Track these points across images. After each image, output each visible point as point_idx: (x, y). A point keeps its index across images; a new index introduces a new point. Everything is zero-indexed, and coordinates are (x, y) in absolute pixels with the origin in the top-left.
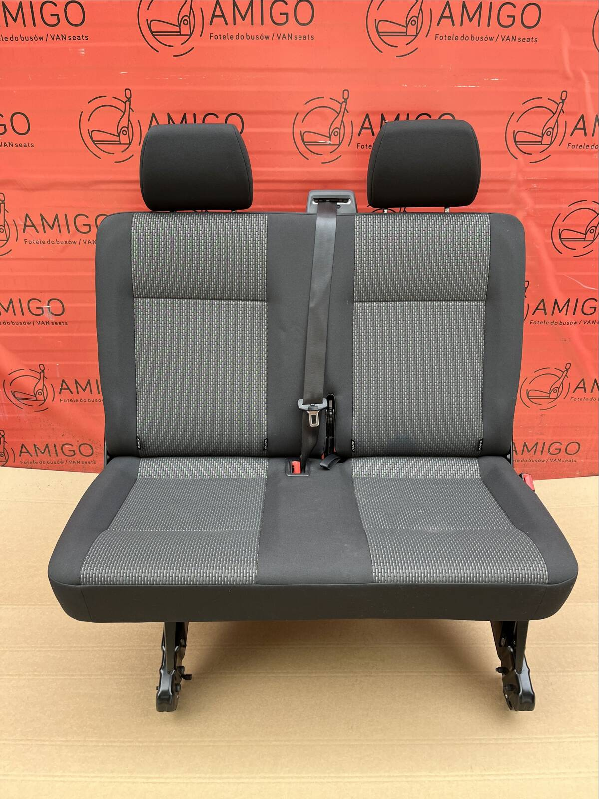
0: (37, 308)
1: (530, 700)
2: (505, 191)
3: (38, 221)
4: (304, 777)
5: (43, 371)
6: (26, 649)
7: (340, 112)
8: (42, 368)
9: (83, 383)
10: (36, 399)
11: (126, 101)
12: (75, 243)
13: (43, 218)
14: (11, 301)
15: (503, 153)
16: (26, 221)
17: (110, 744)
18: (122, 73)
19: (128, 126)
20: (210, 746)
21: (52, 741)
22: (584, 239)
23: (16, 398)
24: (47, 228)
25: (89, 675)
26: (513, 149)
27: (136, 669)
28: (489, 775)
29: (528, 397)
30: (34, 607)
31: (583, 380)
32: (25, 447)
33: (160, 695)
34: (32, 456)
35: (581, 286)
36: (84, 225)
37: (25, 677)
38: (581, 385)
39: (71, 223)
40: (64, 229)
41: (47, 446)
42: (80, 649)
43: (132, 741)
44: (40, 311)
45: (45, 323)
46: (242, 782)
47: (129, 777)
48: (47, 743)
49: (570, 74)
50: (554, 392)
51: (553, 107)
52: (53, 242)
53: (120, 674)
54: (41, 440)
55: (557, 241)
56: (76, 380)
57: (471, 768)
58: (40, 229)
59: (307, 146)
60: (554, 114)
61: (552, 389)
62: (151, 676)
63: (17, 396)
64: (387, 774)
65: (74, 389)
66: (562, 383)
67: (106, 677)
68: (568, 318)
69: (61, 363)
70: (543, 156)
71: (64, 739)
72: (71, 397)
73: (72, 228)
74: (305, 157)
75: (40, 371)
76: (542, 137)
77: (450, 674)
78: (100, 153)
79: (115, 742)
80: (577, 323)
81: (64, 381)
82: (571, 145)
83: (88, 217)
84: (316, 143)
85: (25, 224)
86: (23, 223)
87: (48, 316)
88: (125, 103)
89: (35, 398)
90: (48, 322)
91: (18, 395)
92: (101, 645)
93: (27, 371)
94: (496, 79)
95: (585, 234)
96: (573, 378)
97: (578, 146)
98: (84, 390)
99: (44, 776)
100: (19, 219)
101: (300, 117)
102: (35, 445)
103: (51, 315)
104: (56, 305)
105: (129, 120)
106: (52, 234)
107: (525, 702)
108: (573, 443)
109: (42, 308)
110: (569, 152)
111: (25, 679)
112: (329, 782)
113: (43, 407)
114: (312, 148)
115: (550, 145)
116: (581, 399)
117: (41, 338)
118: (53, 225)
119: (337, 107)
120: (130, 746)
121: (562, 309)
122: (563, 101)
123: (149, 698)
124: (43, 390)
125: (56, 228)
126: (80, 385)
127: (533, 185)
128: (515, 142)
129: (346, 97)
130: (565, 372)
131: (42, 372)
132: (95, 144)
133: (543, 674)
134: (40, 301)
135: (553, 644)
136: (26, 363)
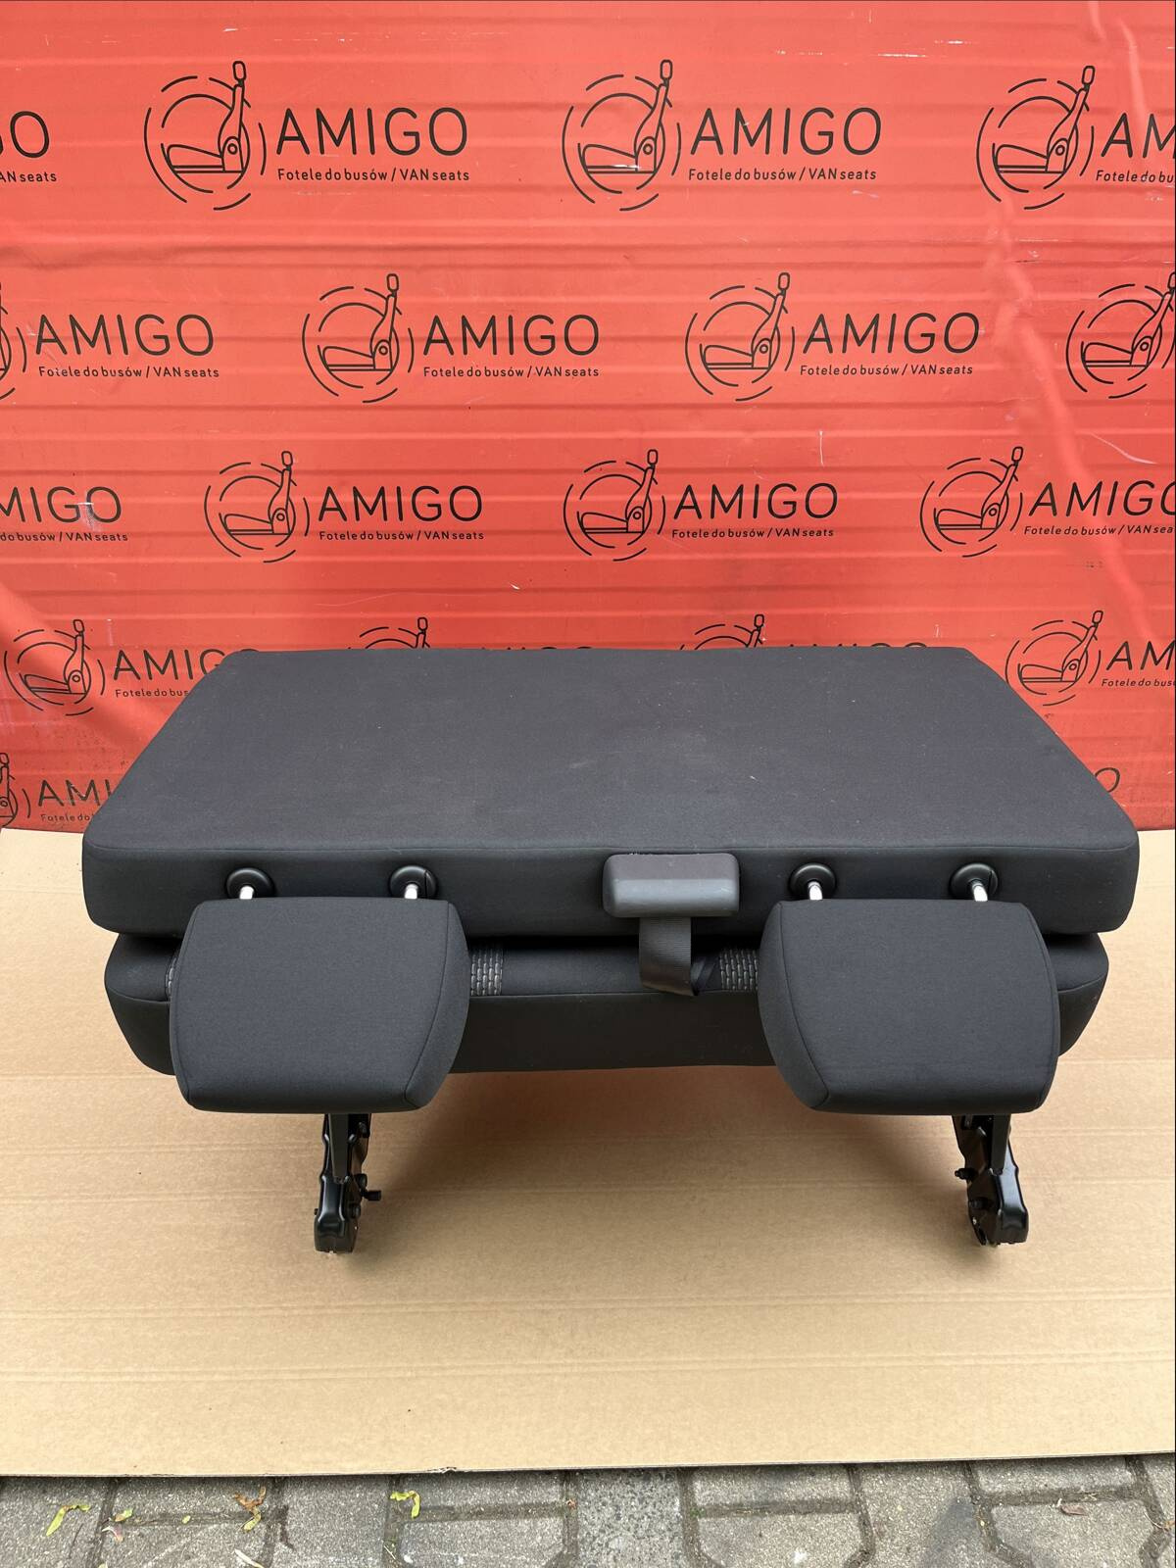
0: (67, 506)
1: (1019, 1224)
2: (978, 265)
3: (64, 330)
4: (594, 1364)
5: (81, 634)
6: (63, 1152)
7: (655, 105)
8: (79, 628)
9: (160, 658)
10: (69, 690)
11: (236, 86)
12: (138, 373)
13: (74, 322)
14: (15, 494)
15: (973, 187)
16: (41, 331)
17: (228, 1314)
18: (227, 30)
19: (240, 135)
20: (417, 1313)
21: (116, 1312)
22: (1130, 361)
23: (30, 688)
24: (83, 344)
25: (185, 1194)
26: (993, 180)
27: (275, 1183)
28: (942, 1357)
29: (1021, 678)
30: (77, 1078)
31: (1126, 644)
32: (49, 787)
33: (321, 1221)
34: (62, 804)
35: (1125, 457)
36: (155, 337)
37: (62, 1201)
38: (1123, 655)
39: (130, 332)
40: (116, 345)
41: (92, 784)
42: (168, 1150)
43: (270, 1308)
44: (71, 514)
45: (83, 537)
46: (480, 1376)
47: (268, 1372)
48: (108, 1315)
49: (1101, 33)
50: (1070, 668)
51: (1068, 98)
52: (95, 373)
53: (245, 1193)
54: (80, 772)
55: (1077, 365)
56: (145, 652)
57: (909, 1345)
58: (70, 345)
59: (592, 175)
60: (1070, 112)
61: (1066, 663)
62: (303, 1195)
63: (31, 685)
64: (751, 1356)
65: (142, 671)
66: (1086, 651)
67: (220, 1198)
68: (1098, 521)
69: (115, 617)
70: (1051, 195)
71: (141, 1307)
72: (135, 685)
73: (132, 343)
74: (588, 198)
75: (75, 634)
76: (1047, 157)
77: (870, 1185)
78: (184, 190)
79: (237, 1310)
80: (1117, 532)
81: (121, 653)
82: (1103, 174)
83: (162, 322)
84: (609, 169)
85: (40, 337)
86: (34, 335)
87: (87, 523)
88: (234, 90)
89: (66, 687)
90: (88, 536)
91: (33, 682)
92: (205, 1142)
93: (49, 635)
94: (957, 42)
95: (1132, 353)
96: (1107, 643)
97: (1117, 177)
98: (163, 672)
99: (103, 1374)
100: (28, 327)
101: (577, 116)
102: (67, 781)
103: (93, 520)
104: (103, 501)
105: (241, 124)
106: (94, 356)
107: (1011, 1226)
108: (1107, 769)
109: (76, 507)
110: (1099, 188)
111: (63, 1204)
112: (643, 1372)
113: (83, 706)
114: (599, 178)
115: (1063, 173)
116: (1122, 683)
117: (75, 566)
118: (95, 338)
119: (649, 95)
120: (266, 1316)
121: (1086, 505)
122: (1087, 87)
123: (301, 1232)
124: (81, 673)
125: (100, 343)
126: (153, 661)
127: (1030, 252)
128: (997, 167)
129: (666, 75)
130: (1093, 629)
131: (78, 639)
132: (176, 173)
133: (1044, 1183)
134: (73, 493)
135: (1065, 1131)
136: (47, 617)
